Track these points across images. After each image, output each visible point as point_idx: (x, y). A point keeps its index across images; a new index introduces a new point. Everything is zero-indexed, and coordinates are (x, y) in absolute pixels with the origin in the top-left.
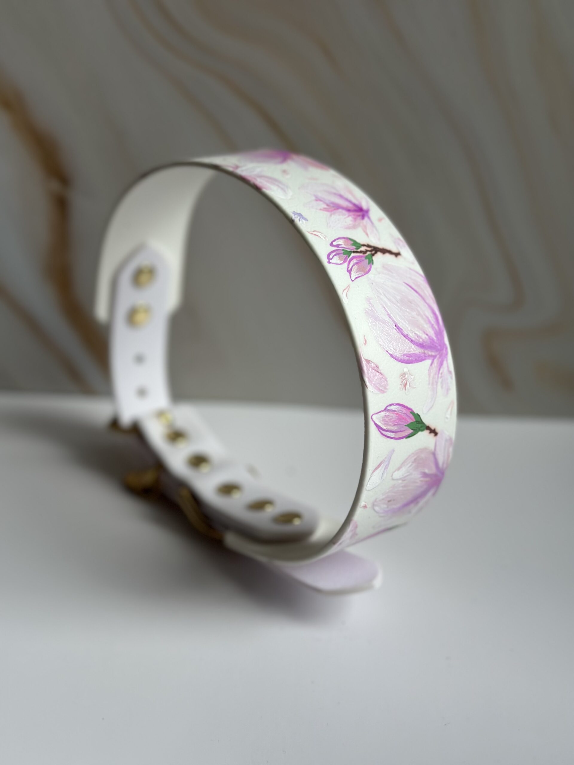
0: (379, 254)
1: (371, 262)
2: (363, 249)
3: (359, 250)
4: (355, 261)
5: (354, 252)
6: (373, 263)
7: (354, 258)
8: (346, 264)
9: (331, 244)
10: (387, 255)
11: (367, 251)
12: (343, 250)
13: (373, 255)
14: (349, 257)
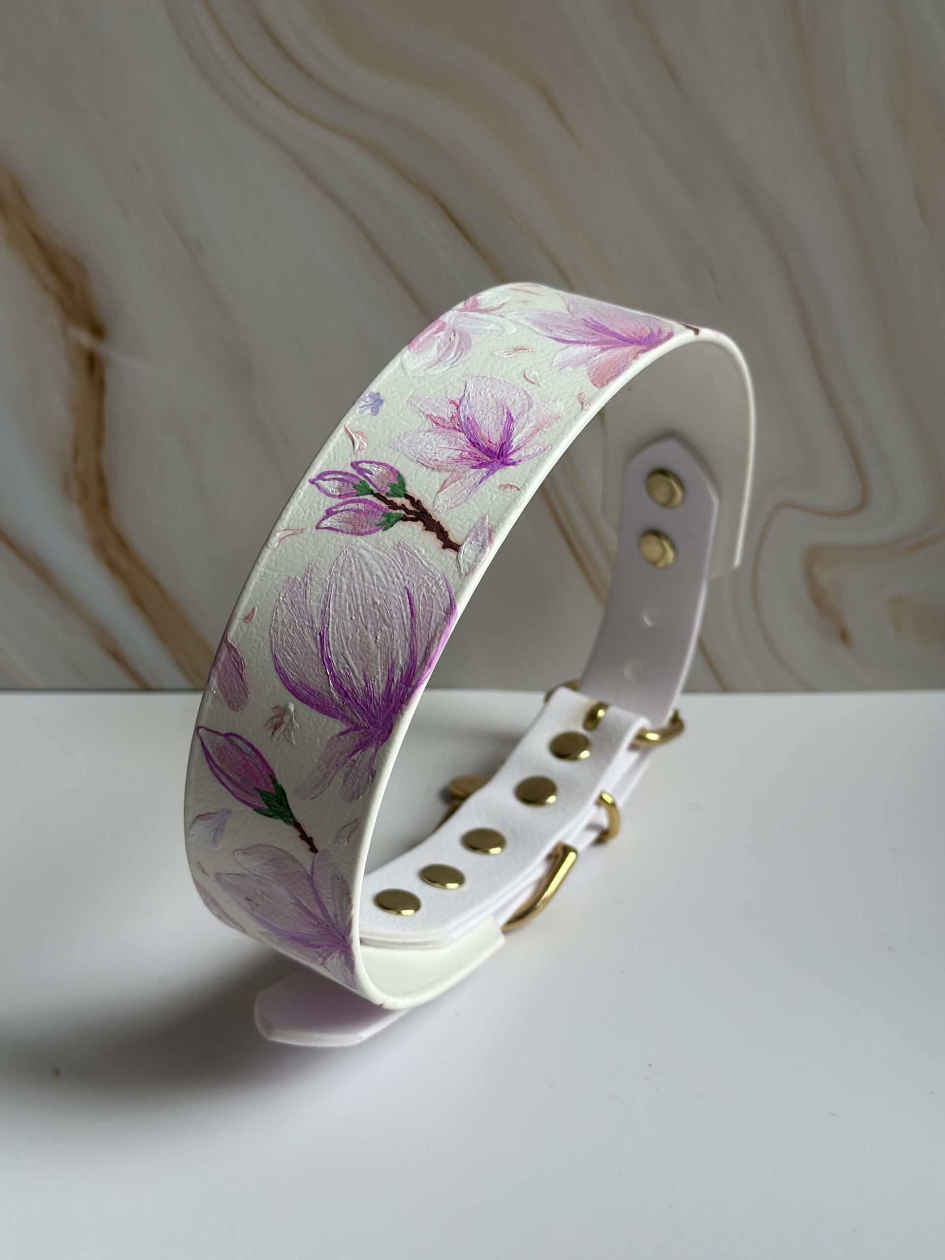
0: (419, 526)
1: (387, 524)
2: (399, 501)
3: (389, 499)
4: (361, 506)
5: (378, 496)
6: (385, 529)
7: (365, 502)
8: (341, 501)
9: (354, 465)
10: (432, 536)
11: (403, 507)
12: (361, 482)
13: (405, 519)
14: (357, 495)
